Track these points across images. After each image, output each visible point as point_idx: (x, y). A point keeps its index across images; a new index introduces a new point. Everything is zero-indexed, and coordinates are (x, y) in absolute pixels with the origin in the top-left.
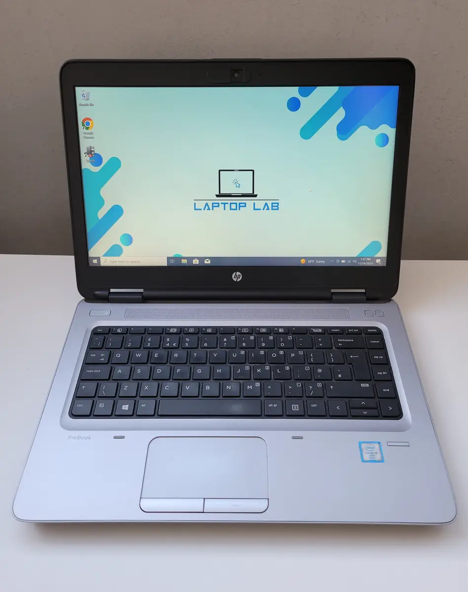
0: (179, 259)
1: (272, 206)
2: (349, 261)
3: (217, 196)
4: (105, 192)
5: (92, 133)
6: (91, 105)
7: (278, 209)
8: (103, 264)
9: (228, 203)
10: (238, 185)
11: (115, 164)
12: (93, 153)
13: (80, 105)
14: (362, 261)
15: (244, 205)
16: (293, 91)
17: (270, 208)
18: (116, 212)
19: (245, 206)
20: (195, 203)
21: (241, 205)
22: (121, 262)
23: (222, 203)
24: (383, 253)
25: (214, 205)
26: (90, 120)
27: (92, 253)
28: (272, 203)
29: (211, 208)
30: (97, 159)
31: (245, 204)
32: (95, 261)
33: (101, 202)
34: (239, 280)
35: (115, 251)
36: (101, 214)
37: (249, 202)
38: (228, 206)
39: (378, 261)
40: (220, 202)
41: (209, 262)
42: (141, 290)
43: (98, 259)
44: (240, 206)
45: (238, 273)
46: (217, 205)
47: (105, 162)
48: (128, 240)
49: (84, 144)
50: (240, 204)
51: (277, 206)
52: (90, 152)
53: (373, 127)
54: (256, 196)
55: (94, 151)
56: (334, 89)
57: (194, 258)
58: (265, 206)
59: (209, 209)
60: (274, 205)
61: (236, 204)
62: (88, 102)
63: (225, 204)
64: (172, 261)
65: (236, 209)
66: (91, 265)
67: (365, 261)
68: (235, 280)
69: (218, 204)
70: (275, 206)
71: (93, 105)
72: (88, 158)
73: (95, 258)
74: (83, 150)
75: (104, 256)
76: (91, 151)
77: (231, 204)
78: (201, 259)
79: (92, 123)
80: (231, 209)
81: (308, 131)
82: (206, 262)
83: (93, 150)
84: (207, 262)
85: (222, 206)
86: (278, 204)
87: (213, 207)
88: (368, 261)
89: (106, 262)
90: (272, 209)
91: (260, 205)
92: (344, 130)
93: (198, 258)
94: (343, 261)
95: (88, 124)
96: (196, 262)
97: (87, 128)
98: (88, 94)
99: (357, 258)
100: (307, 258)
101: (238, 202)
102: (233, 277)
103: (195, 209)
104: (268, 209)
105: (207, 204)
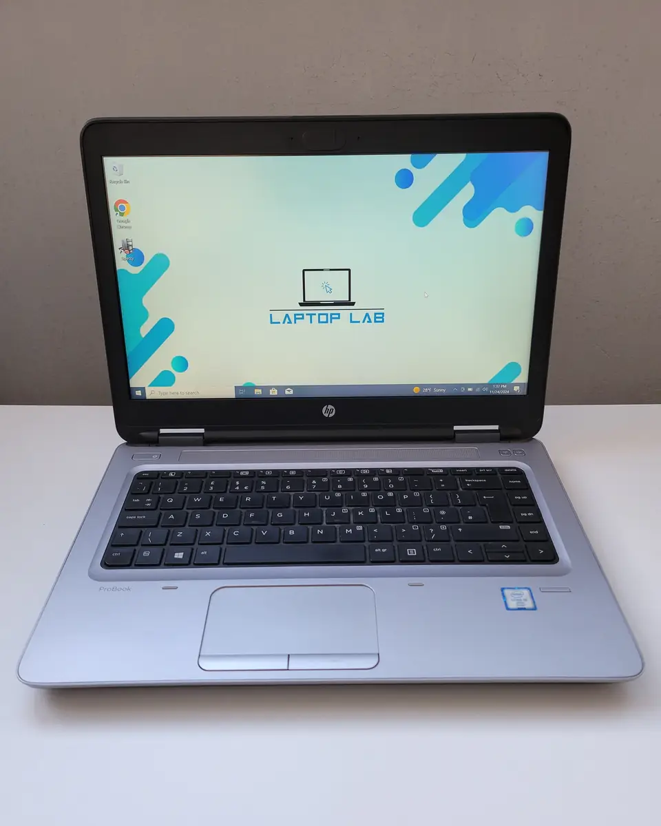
0: (251, 388)
1: (375, 318)
2: (478, 390)
3: (301, 304)
4: (147, 301)
5: (128, 221)
6: (126, 182)
7: (383, 321)
8: (148, 396)
9: (315, 314)
10: (328, 289)
11: (161, 263)
12: (130, 248)
13: (110, 182)
14: (495, 389)
15: (337, 316)
16: (403, 161)
17: (373, 320)
18: (165, 328)
19: (339, 318)
20: (271, 315)
21: (333, 316)
22: (173, 393)
23: (307, 315)
24: (523, 378)
25: (297, 317)
26: (125, 202)
27: (135, 382)
28: (375, 314)
29: (293, 320)
30: (136, 257)
31: (339, 314)
32: (139, 393)
33: (145, 315)
34: (331, 415)
35: (165, 379)
36: (145, 330)
37: (344, 312)
38: (315, 318)
39: (516, 388)
40: (305, 312)
41: (292, 392)
42: (202, 431)
43: (143, 389)
44: (332, 318)
45: (330, 407)
46: (301, 316)
47: (148, 259)
48: (182, 364)
49: (119, 237)
50: (331, 314)
51: (382, 318)
52: (127, 247)
53: (513, 209)
54: (353, 304)
55: (131, 246)
56: (460, 158)
57: (271, 387)
58: (365, 318)
59: (290, 322)
60: (377, 316)
61: (327, 315)
62: (122, 178)
63: (311, 315)
64: (242, 394)
65: (327, 322)
66: (133, 398)
67: (500, 389)
68: (326, 415)
69: (303, 315)
70: (380, 318)
71: (128, 182)
72: (124, 255)
73: (138, 389)
74: (117, 243)
75: (151, 385)
76: (128, 246)
77: (319, 315)
78: (281, 388)
79: (129, 207)
80: (319, 322)
81: (424, 216)
82: (287, 392)
83: (130, 243)
84: (289, 392)
85: (307, 318)
86: (383, 314)
87: (296, 319)
88: (503, 389)
89: (153, 393)
90: (375, 321)
91: (358, 316)
92: (473, 214)
93: (276, 387)
94: (470, 389)
95: (123, 208)
96: (274, 393)
97: (122, 215)
98: (121, 166)
99: (489, 385)
100: (422, 386)
101: (329, 312)
102: (323, 412)
103: (272, 323)
104: (370, 321)
105: (287, 315)
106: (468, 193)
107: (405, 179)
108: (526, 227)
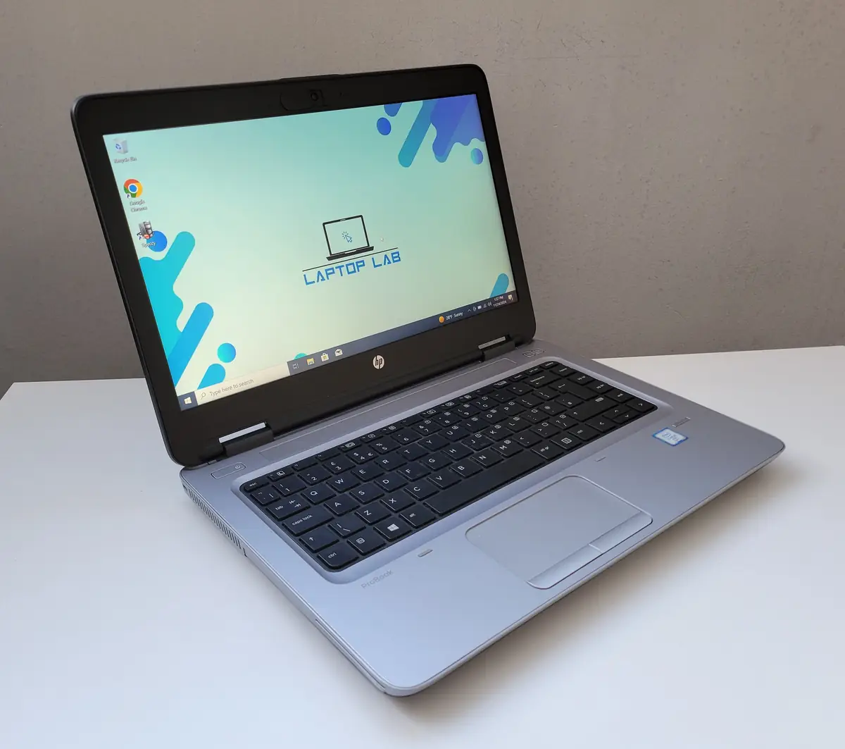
0: (302, 360)
1: (393, 258)
2: (485, 306)
3: (329, 259)
4: (182, 287)
5: (141, 202)
6: (133, 159)
7: (400, 260)
8: (200, 402)
9: (343, 266)
10: (349, 238)
11: (186, 242)
12: (150, 231)
13: (116, 161)
14: (496, 302)
15: (362, 263)
16: (379, 111)
17: (392, 261)
18: (203, 314)
19: (364, 265)
20: (305, 275)
21: (359, 264)
22: (226, 390)
23: (336, 268)
24: (511, 287)
25: (328, 272)
26: (136, 182)
27: (181, 389)
28: (392, 254)
29: (325, 278)
30: (158, 240)
31: (363, 261)
32: (188, 401)
33: (179, 305)
34: (382, 366)
35: (215, 374)
36: (182, 322)
37: (367, 258)
38: (344, 269)
39: (510, 297)
40: (334, 266)
41: (341, 353)
42: (263, 425)
43: (192, 395)
44: (358, 267)
45: (379, 357)
46: (331, 271)
47: (170, 241)
48: (229, 352)
49: (134, 223)
50: (357, 263)
51: (398, 256)
52: (145, 231)
53: (466, 143)
54: (372, 248)
55: (151, 228)
56: (419, 104)
57: (321, 353)
58: (385, 260)
59: (323, 279)
60: (394, 256)
61: (353, 264)
62: (128, 156)
63: (340, 267)
64: (298, 369)
65: (355, 271)
66: (183, 408)
67: (499, 301)
68: (377, 367)
69: (333, 269)
70: (396, 257)
71: (135, 160)
72: (143, 241)
73: (187, 396)
74: (134, 230)
75: (200, 387)
76: (147, 229)
77: (347, 265)
78: (330, 352)
79: (140, 187)
80: (349, 273)
81: (407, 156)
83: (149, 226)
84: (339, 353)
85: (337, 271)
86: (398, 253)
87: (327, 274)
88: (502, 300)
89: (205, 396)
90: (394, 262)
91: (379, 259)
92: (441, 150)
93: (325, 351)
94: (479, 307)
95: (133, 188)
96: (325, 358)
97: (134, 196)
98: (125, 143)
99: (491, 300)
100: (444, 315)
101: (354, 261)
102: (374, 364)
103: (307, 284)
104: (389, 263)
105: (319, 273)
106: (432, 133)
107: (384, 127)
108: (478, 156)
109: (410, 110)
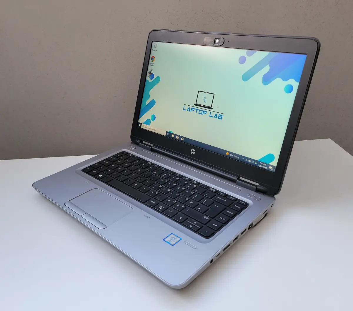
0: (171, 134)
1: (219, 117)
2: (253, 162)
3: (195, 105)
4: (151, 92)
5: (153, 64)
6: (156, 50)
7: (221, 119)
8: (142, 127)
10: (205, 101)
11: (158, 80)
13: (153, 50)
14: (260, 165)
15: (205, 112)
17: (218, 117)
18: (153, 103)
19: (206, 113)
20: (184, 106)
21: (204, 112)
22: (149, 128)
23: (196, 109)
25: (192, 109)
26: (154, 57)
27: (142, 120)
28: (219, 115)
29: (190, 111)
30: (152, 76)
31: (206, 112)
33: (148, 97)
35: (148, 122)
36: (147, 103)
37: (208, 111)
38: (198, 111)
39: (270, 168)
40: (195, 108)
41: (183, 140)
42: (152, 145)
43: (141, 124)
44: (203, 113)
45: (194, 150)
46: (193, 109)
47: (155, 78)
48: (154, 118)
49: (150, 68)
50: (204, 111)
52: (150, 72)
53: (285, 79)
54: (212, 109)
57: (177, 135)
58: (215, 116)
59: (189, 111)
60: (220, 116)
61: (202, 111)
62: (155, 49)
63: (197, 110)
64: (168, 134)
65: (201, 114)
66: (138, 126)
67: (263, 165)
68: (192, 153)
69: (194, 109)
70: (220, 117)
72: (149, 75)
74: (149, 71)
75: (143, 123)
77: (200, 110)
78: (180, 137)
79: (155, 59)
80: (199, 113)
82: (181, 139)
83: (152, 71)
84: (182, 139)
85: (195, 110)
86: (222, 116)
87: (192, 110)
89: (144, 126)
90: (219, 118)
91: (213, 114)
92: (267, 80)
94: (249, 161)
95: (153, 59)
96: (177, 138)
97: (152, 61)
98: (156, 45)
99: (258, 162)
100: (230, 153)
101: (203, 110)
102: (191, 151)
103: (184, 109)
104: (216, 118)
105: (189, 108)
106: (266, 69)
107: (242, 60)
108: (290, 89)
109: (260, 55)
